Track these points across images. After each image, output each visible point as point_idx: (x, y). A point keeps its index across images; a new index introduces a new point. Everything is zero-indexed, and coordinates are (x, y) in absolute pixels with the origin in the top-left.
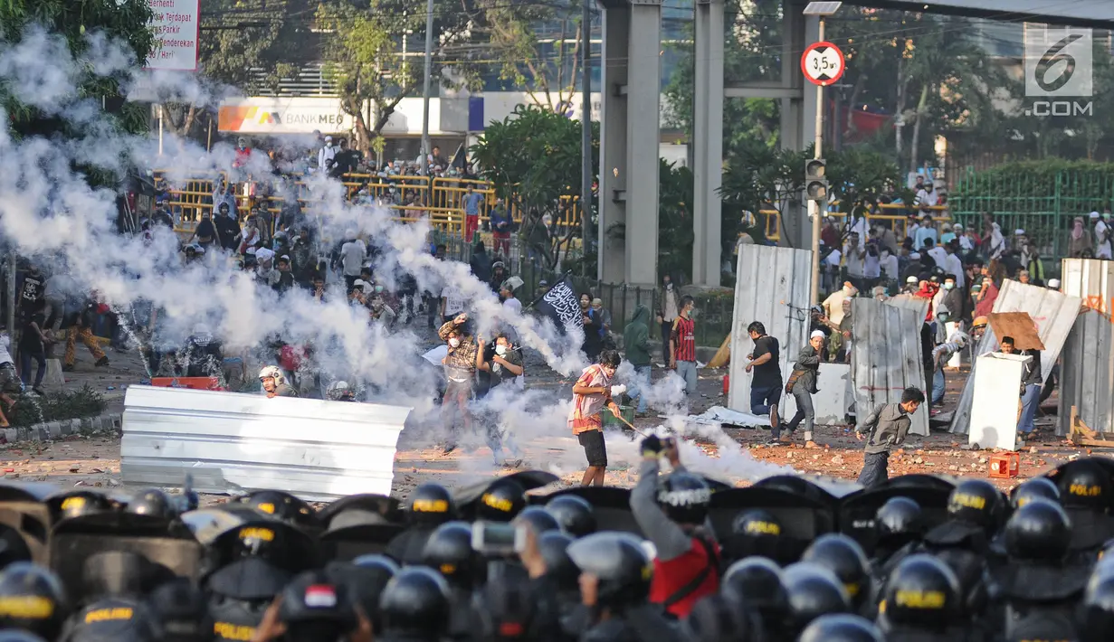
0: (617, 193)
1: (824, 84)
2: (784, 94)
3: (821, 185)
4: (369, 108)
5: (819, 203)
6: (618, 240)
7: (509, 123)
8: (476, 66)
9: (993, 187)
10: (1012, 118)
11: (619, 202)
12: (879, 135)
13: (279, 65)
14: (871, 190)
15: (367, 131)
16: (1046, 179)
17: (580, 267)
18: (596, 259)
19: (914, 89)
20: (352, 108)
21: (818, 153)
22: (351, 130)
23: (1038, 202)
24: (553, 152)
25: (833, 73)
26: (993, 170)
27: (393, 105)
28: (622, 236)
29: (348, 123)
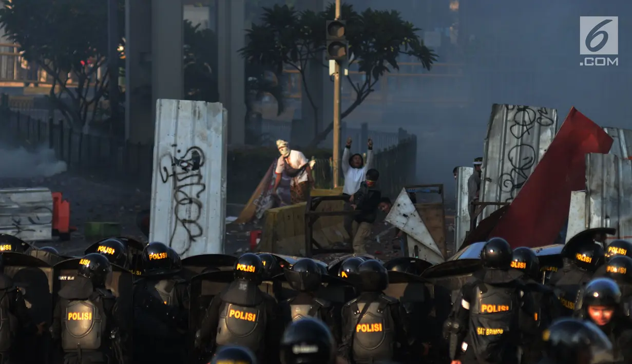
0: (142, 54)
3: (341, 45)
5: (339, 62)
11: (145, 63)
14: (389, 49)
21: (338, 13)
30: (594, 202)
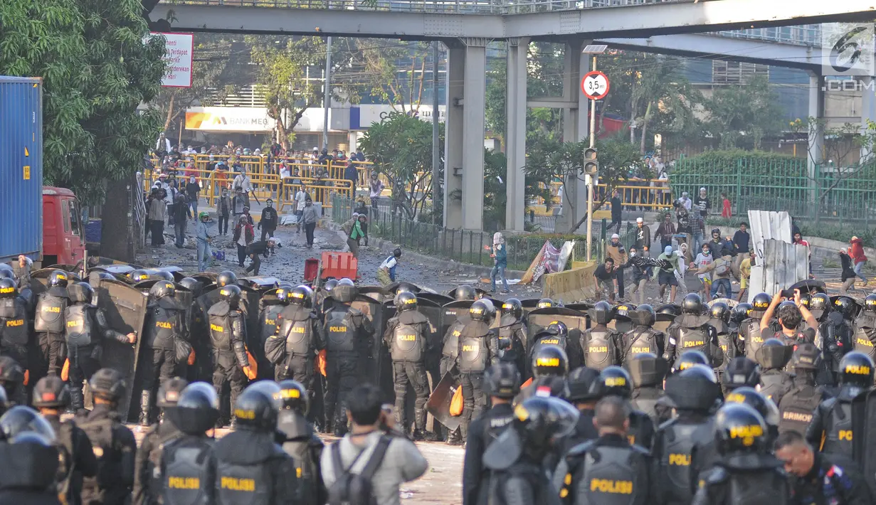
0: (456, 170)
1: (596, 99)
2: (566, 106)
3: (594, 165)
4: (286, 114)
5: (592, 176)
6: (457, 200)
7: (384, 124)
8: (356, 87)
9: (697, 168)
10: (706, 123)
11: (457, 175)
12: (620, 134)
13: (226, 86)
14: (623, 169)
15: (284, 129)
16: (732, 163)
17: (431, 219)
18: (442, 212)
19: (642, 104)
20: (274, 114)
21: (592, 144)
22: (274, 129)
23: (726, 177)
24: (413, 143)
25: (602, 91)
26: (697, 157)
27: (302, 112)
28: (460, 198)
29: (272, 124)
30: (769, 273)
